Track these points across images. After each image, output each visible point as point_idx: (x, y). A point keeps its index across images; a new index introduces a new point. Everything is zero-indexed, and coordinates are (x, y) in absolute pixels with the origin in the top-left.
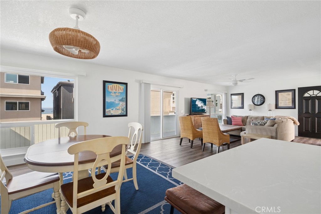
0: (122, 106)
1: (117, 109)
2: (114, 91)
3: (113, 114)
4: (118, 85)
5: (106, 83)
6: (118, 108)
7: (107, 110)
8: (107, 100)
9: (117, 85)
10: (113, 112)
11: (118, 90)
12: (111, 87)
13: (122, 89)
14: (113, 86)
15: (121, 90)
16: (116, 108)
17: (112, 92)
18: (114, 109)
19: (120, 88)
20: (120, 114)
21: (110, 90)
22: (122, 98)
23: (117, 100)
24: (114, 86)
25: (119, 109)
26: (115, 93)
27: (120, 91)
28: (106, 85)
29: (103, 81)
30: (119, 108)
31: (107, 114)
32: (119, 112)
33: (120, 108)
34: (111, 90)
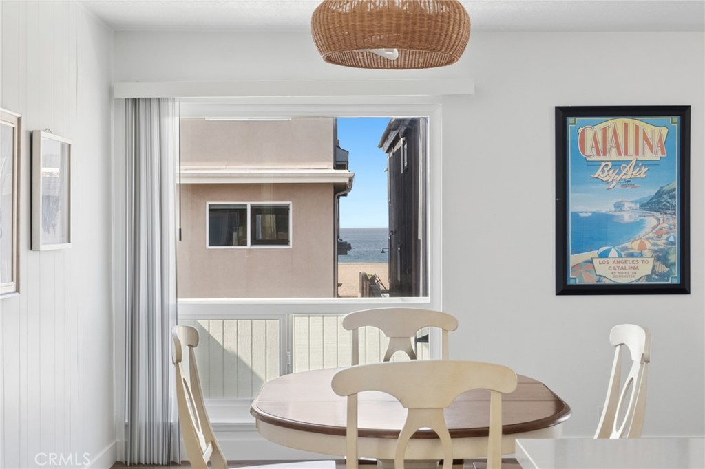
0: (659, 237)
1: (631, 255)
2: (614, 156)
3: (607, 282)
4: (632, 122)
5: (570, 120)
6: (634, 246)
7: (574, 259)
8: (579, 205)
9: (626, 125)
10: (608, 272)
11: (637, 153)
12: (595, 139)
13: (655, 143)
14: (605, 130)
15: (651, 147)
16: (626, 248)
17: (599, 164)
18: (613, 253)
19: (645, 138)
20: (648, 277)
21: (589, 153)
22: (659, 194)
23: (627, 205)
24: (610, 132)
25: (641, 255)
26: (617, 165)
27: (648, 156)
28: (570, 128)
29: (558, 109)
30: (642, 247)
31: (574, 279)
32: (641, 271)
33: (648, 245)
34: (598, 154)
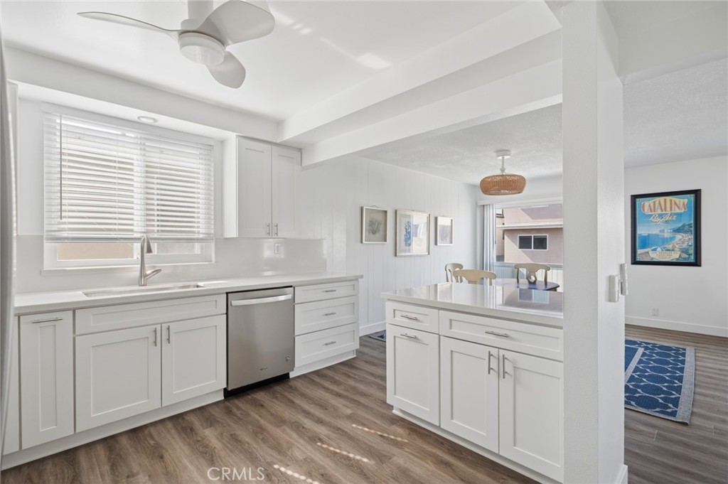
0: (683, 243)
1: (669, 250)
2: (659, 212)
3: (655, 260)
4: (668, 198)
5: (637, 200)
6: (670, 247)
7: (639, 251)
8: (641, 231)
9: (665, 200)
10: (655, 256)
11: (671, 210)
12: (650, 206)
13: (681, 206)
14: (654, 202)
15: (679, 208)
16: (664, 248)
17: (652, 215)
18: (659, 249)
19: (675, 204)
20: (677, 259)
21: (647, 211)
22: (684, 226)
23: (666, 231)
24: (657, 203)
25: (673, 250)
26: (661, 216)
27: (677, 211)
28: (637, 203)
29: (632, 196)
30: (674, 247)
31: (639, 258)
32: (674, 256)
33: (677, 246)
34: (651, 211)
